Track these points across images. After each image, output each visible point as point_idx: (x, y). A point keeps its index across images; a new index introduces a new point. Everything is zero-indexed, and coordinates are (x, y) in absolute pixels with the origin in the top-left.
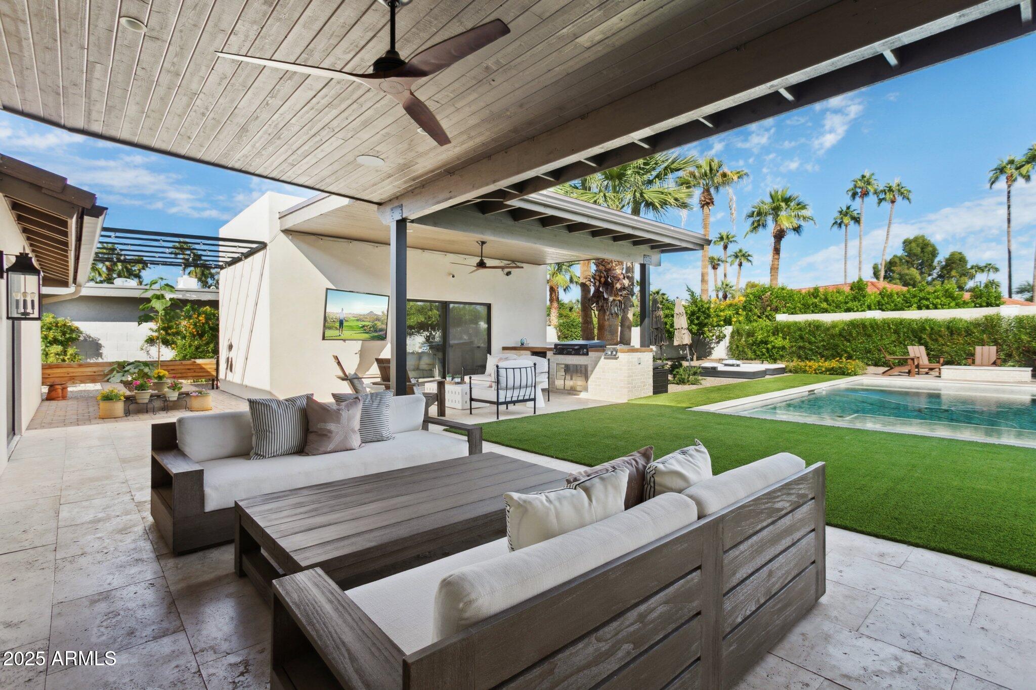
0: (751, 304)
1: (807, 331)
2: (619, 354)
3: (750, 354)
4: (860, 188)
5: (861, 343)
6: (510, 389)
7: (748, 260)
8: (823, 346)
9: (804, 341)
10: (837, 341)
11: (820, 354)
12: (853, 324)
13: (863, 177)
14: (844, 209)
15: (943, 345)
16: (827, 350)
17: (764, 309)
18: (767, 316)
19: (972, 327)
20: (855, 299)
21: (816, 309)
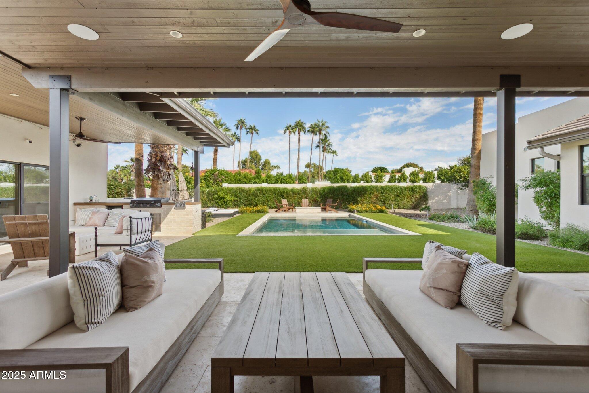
0: (209, 178)
1: (238, 192)
2: (186, 206)
3: (209, 204)
4: (240, 125)
5: (261, 198)
6: (140, 233)
7: (186, 153)
8: (246, 199)
9: (237, 197)
10: (251, 197)
11: (244, 203)
12: (258, 189)
13: (241, 120)
14: (233, 133)
15: (291, 199)
16: (247, 201)
17: (215, 181)
18: (217, 184)
19: (299, 192)
20: (257, 177)
21: (241, 182)
